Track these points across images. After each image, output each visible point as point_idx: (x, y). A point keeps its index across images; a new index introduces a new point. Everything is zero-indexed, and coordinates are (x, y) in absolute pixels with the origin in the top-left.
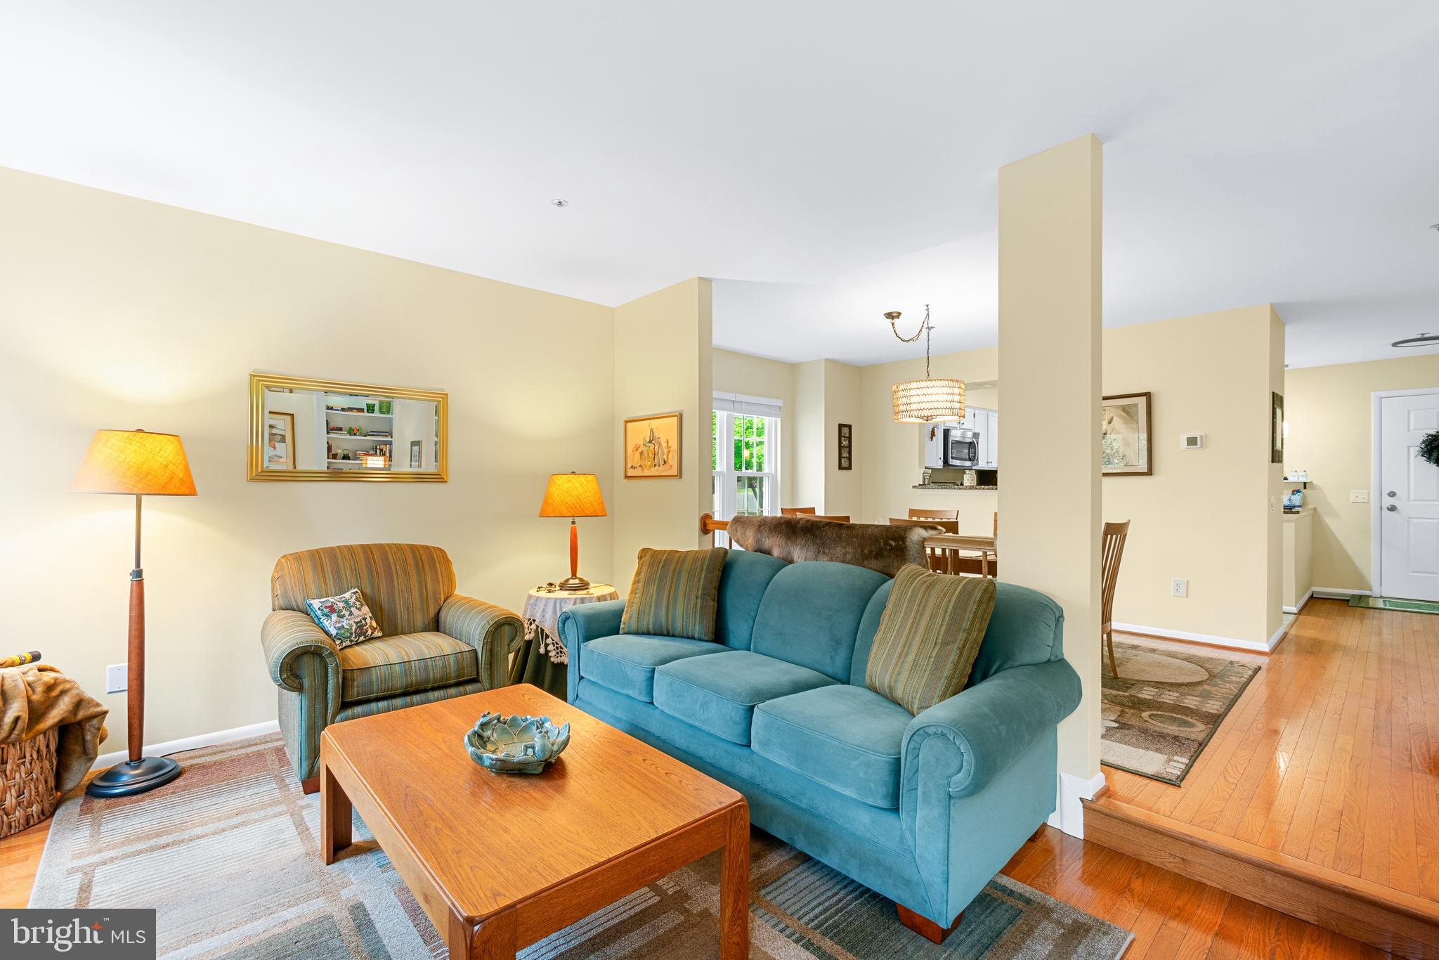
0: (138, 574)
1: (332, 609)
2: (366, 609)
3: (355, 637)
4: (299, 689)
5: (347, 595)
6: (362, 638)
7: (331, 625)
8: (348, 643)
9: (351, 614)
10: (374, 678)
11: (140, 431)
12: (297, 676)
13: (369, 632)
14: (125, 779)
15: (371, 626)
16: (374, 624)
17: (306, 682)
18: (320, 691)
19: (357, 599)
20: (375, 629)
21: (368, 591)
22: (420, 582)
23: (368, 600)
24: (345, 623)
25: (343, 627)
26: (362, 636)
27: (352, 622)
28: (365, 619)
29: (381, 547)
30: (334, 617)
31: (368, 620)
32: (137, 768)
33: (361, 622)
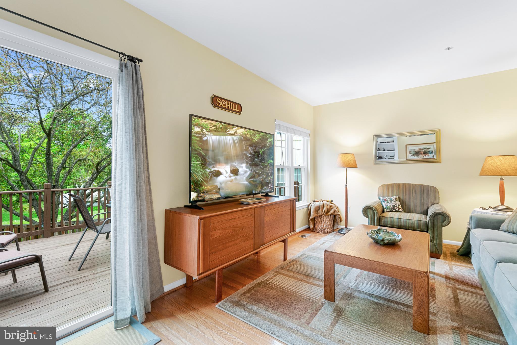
0: (346, 185)
1: (385, 200)
2: (398, 203)
3: (391, 209)
4: (368, 217)
5: (392, 197)
6: (394, 210)
7: (384, 204)
8: (389, 210)
9: (391, 202)
10: (388, 220)
11: (346, 153)
12: (367, 214)
13: (397, 209)
14: (344, 231)
15: (398, 208)
16: (400, 207)
17: (369, 216)
18: (373, 219)
19: (395, 199)
20: (400, 209)
21: (401, 197)
22: (421, 197)
23: (399, 199)
24: (389, 204)
25: (388, 206)
26: (394, 209)
27: (391, 205)
28: (396, 205)
29: (410, 185)
30: (386, 202)
31: (397, 206)
32: (347, 229)
33: (394, 205)
